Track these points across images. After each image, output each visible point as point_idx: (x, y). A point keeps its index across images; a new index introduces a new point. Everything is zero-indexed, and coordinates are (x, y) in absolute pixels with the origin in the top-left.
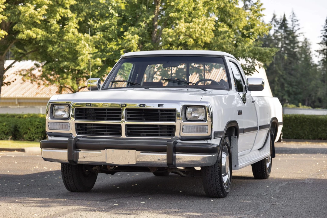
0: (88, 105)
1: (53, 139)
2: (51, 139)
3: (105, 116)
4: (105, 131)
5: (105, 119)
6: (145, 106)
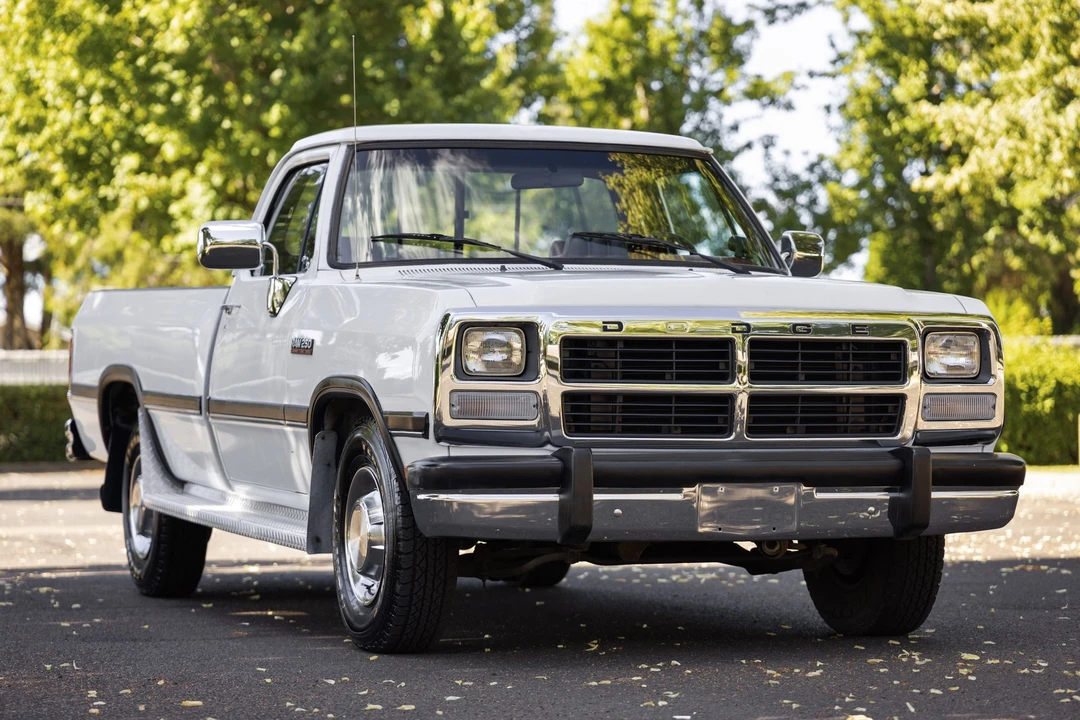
0: (609, 326)
1: (452, 454)
3: (669, 366)
4: (668, 420)
5: (667, 376)
6: (809, 331)
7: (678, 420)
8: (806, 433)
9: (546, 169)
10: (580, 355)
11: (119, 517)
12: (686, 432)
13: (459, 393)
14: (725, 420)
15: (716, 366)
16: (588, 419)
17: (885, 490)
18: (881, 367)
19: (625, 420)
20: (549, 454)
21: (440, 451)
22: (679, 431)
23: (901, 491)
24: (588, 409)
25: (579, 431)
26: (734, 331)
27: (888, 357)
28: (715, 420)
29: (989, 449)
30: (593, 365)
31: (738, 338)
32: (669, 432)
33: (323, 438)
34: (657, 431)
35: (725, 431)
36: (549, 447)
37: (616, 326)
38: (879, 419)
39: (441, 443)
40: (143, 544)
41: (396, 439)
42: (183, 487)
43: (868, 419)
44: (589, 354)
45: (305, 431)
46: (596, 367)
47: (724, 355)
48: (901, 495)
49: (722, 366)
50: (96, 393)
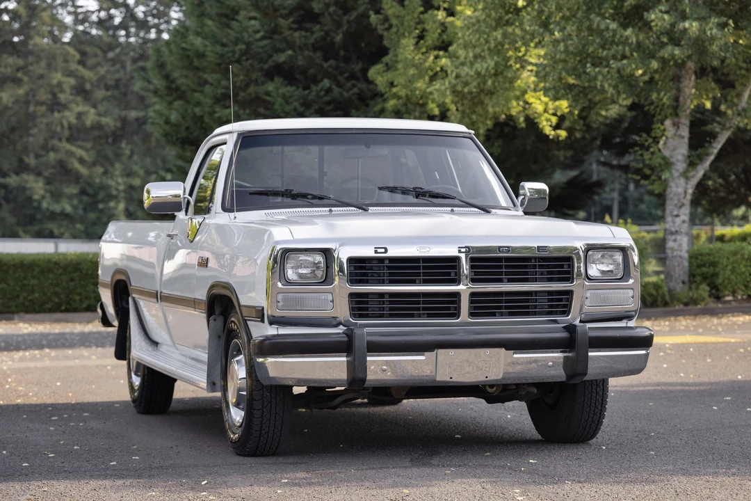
0: (379, 250)
1: (280, 333)
2: (276, 333)
3: (419, 274)
4: (418, 309)
5: (417, 281)
6: (509, 251)
7: (424, 309)
8: (509, 315)
9: (363, 147)
10: (361, 269)
11: (125, 362)
12: (430, 316)
13: (282, 294)
14: (455, 309)
15: (449, 274)
16: (367, 309)
17: (561, 352)
18: (559, 273)
19: (391, 309)
20: (341, 331)
21: (272, 331)
22: (426, 316)
23: (569, 352)
24: (367, 303)
25: (362, 316)
26: (460, 252)
27: (562, 266)
28: (449, 309)
29: (632, 324)
30: (370, 275)
31: (463, 256)
32: (419, 316)
33: (215, 320)
34: (412, 316)
35: (457, 315)
36: (341, 327)
37: (383, 250)
38: (557, 306)
39: (273, 326)
40: (137, 381)
41: (249, 323)
42: (157, 346)
43: (551, 306)
44: (367, 268)
45: (205, 315)
46: (372, 276)
47: (454, 267)
48: (570, 355)
49: (453, 274)
50: (110, 286)
